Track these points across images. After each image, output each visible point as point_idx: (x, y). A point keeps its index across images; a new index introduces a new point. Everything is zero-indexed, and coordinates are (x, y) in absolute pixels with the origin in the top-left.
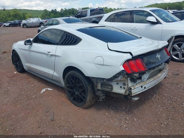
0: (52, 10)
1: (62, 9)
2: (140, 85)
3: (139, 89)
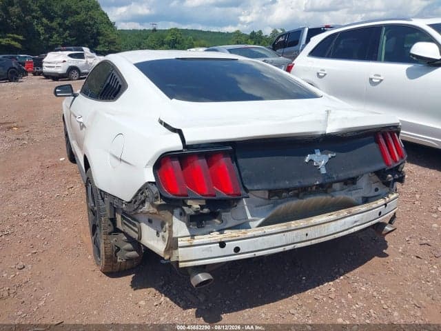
0: (253, 33)
1: (275, 32)
2: (216, 236)
3: (207, 249)
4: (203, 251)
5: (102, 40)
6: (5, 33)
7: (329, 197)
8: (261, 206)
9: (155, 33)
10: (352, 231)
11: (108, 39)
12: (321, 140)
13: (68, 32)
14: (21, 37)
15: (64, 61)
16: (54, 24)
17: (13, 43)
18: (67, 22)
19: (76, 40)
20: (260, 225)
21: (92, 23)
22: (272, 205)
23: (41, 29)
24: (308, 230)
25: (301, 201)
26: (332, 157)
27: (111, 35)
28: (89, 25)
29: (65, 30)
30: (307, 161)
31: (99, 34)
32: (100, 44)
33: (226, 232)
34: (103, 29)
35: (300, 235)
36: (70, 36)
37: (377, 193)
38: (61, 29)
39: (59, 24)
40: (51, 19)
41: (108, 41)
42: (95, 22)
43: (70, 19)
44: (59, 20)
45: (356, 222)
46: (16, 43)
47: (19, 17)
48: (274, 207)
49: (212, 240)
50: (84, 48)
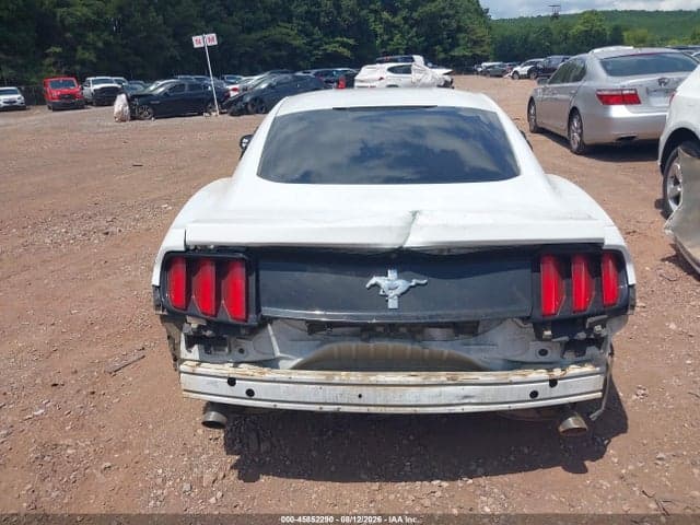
2: (228, 369)
3: (212, 383)
4: (208, 384)
5: (464, 38)
6: (333, 38)
7: (417, 347)
8: (301, 340)
9: (555, 21)
10: (458, 409)
11: (474, 37)
12: (394, 256)
13: (415, 29)
14: (351, 42)
15: (381, 78)
16: (398, 19)
17: (341, 50)
18: (415, 15)
19: (425, 40)
20: (295, 368)
21: (451, 12)
22: (318, 342)
23: (379, 29)
24: (364, 391)
25: (365, 344)
26: (418, 285)
27: (478, 31)
28: (448, 16)
29: (412, 27)
30: (368, 286)
31: (459, 29)
32: (459, 45)
33: (242, 366)
34: (468, 21)
35: (350, 394)
36: (417, 35)
37: (542, 359)
38: (406, 26)
39: (404, 18)
40: (394, 12)
41: (472, 40)
42: (457, 12)
43: (420, 10)
44: (404, 13)
45: (466, 397)
46: (345, 50)
47: (352, 13)
48: (321, 345)
49: (218, 373)
50: (415, 57)
